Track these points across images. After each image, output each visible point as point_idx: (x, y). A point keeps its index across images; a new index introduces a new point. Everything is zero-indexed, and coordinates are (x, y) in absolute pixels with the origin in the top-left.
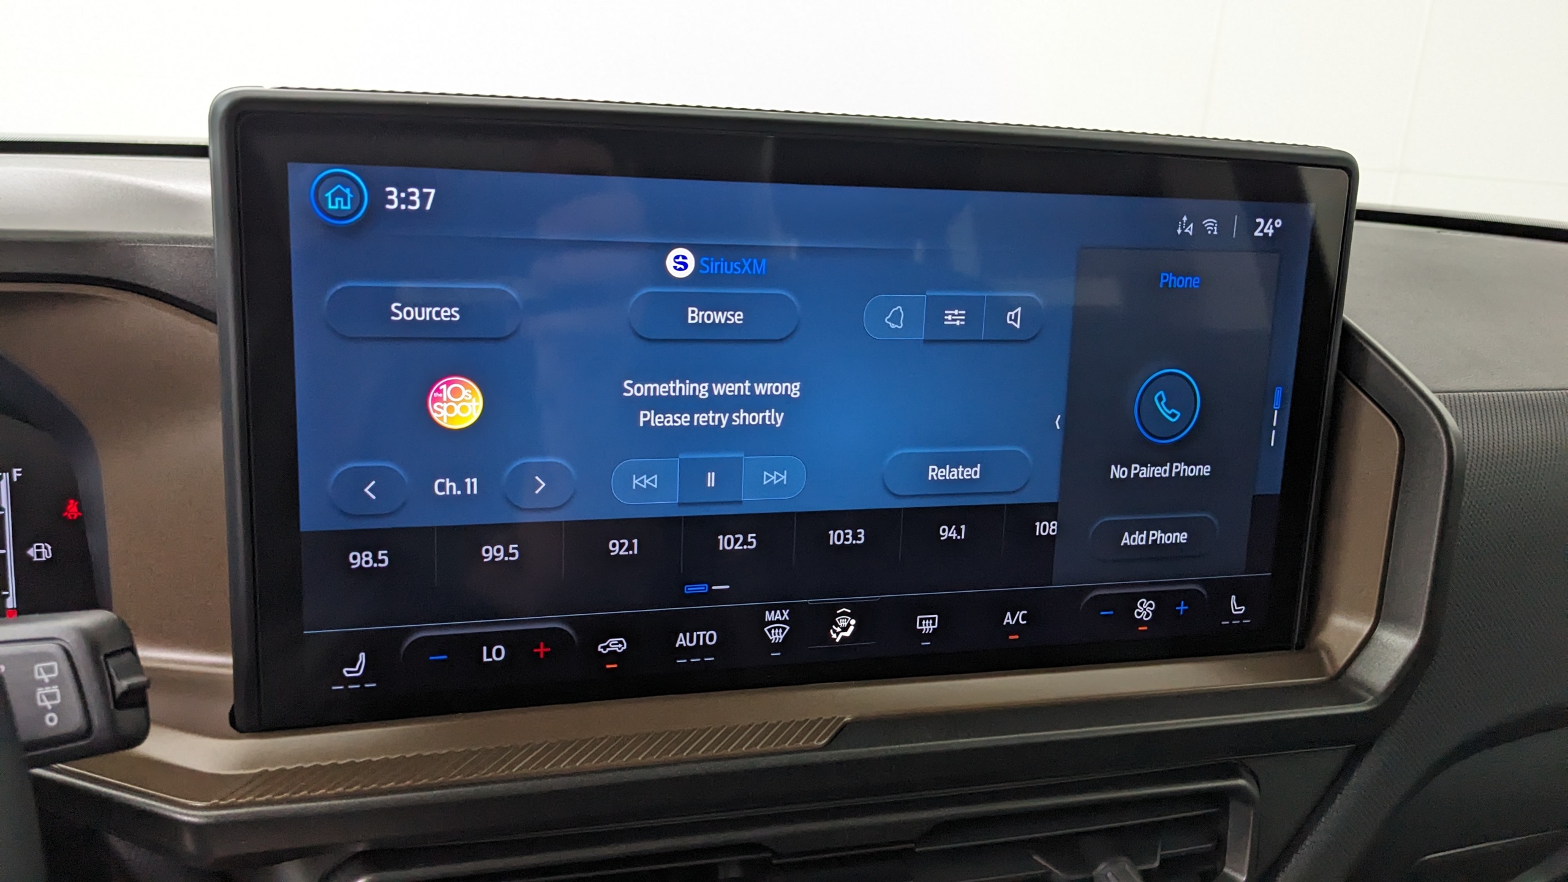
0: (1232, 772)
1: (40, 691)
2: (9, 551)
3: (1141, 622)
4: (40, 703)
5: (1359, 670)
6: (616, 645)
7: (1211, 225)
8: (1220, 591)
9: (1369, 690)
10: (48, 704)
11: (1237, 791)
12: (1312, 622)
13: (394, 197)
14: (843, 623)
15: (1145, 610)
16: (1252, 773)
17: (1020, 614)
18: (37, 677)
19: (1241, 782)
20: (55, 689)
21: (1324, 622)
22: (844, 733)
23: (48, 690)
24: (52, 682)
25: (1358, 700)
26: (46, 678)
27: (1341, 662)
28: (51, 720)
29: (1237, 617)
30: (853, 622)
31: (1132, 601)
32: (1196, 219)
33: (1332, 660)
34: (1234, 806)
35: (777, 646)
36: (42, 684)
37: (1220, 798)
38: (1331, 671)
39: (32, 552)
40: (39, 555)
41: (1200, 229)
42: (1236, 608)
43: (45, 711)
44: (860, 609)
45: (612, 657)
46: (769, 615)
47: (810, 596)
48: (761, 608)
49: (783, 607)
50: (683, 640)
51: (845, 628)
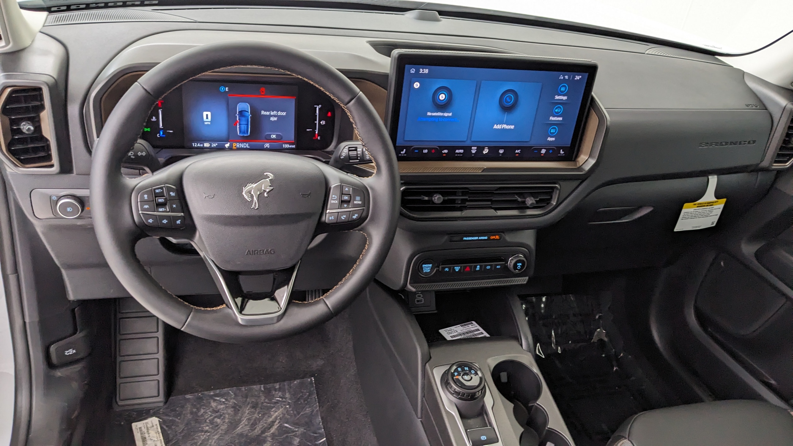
0: (555, 183)
2: (317, 122)
3: (542, 154)
5: (583, 167)
6: (446, 151)
7: (567, 77)
8: (559, 148)
9: (584, 170)
11: (556, 187)
12: (577, 156)
13: (421, 71)
14: (486, 150)
15: (543, 151)
16: (559, 184)
17: (519, 150)
19: (557, 185)
21: (579, 156)
22: (484, 170)
25: (582, 171)
27: (581, 165)
29: (561, 154)
30: (488, 150)
31: (541, 149)
32: (564, 76)
33: (579, 165)
34: (555, 190)
35: (473, 154)
37: (553, 188)
38: (578, 166)
39: (321, 122)
40: (323, 123)
41: (564, 78)
42: (562, 152)
44: (489, 148)
45: (445, 153)
46: (473, 148)
47: (481, 145)
48: (471, 147)
49: (475, 146)
50: (457, 151)
51: (486, 151)
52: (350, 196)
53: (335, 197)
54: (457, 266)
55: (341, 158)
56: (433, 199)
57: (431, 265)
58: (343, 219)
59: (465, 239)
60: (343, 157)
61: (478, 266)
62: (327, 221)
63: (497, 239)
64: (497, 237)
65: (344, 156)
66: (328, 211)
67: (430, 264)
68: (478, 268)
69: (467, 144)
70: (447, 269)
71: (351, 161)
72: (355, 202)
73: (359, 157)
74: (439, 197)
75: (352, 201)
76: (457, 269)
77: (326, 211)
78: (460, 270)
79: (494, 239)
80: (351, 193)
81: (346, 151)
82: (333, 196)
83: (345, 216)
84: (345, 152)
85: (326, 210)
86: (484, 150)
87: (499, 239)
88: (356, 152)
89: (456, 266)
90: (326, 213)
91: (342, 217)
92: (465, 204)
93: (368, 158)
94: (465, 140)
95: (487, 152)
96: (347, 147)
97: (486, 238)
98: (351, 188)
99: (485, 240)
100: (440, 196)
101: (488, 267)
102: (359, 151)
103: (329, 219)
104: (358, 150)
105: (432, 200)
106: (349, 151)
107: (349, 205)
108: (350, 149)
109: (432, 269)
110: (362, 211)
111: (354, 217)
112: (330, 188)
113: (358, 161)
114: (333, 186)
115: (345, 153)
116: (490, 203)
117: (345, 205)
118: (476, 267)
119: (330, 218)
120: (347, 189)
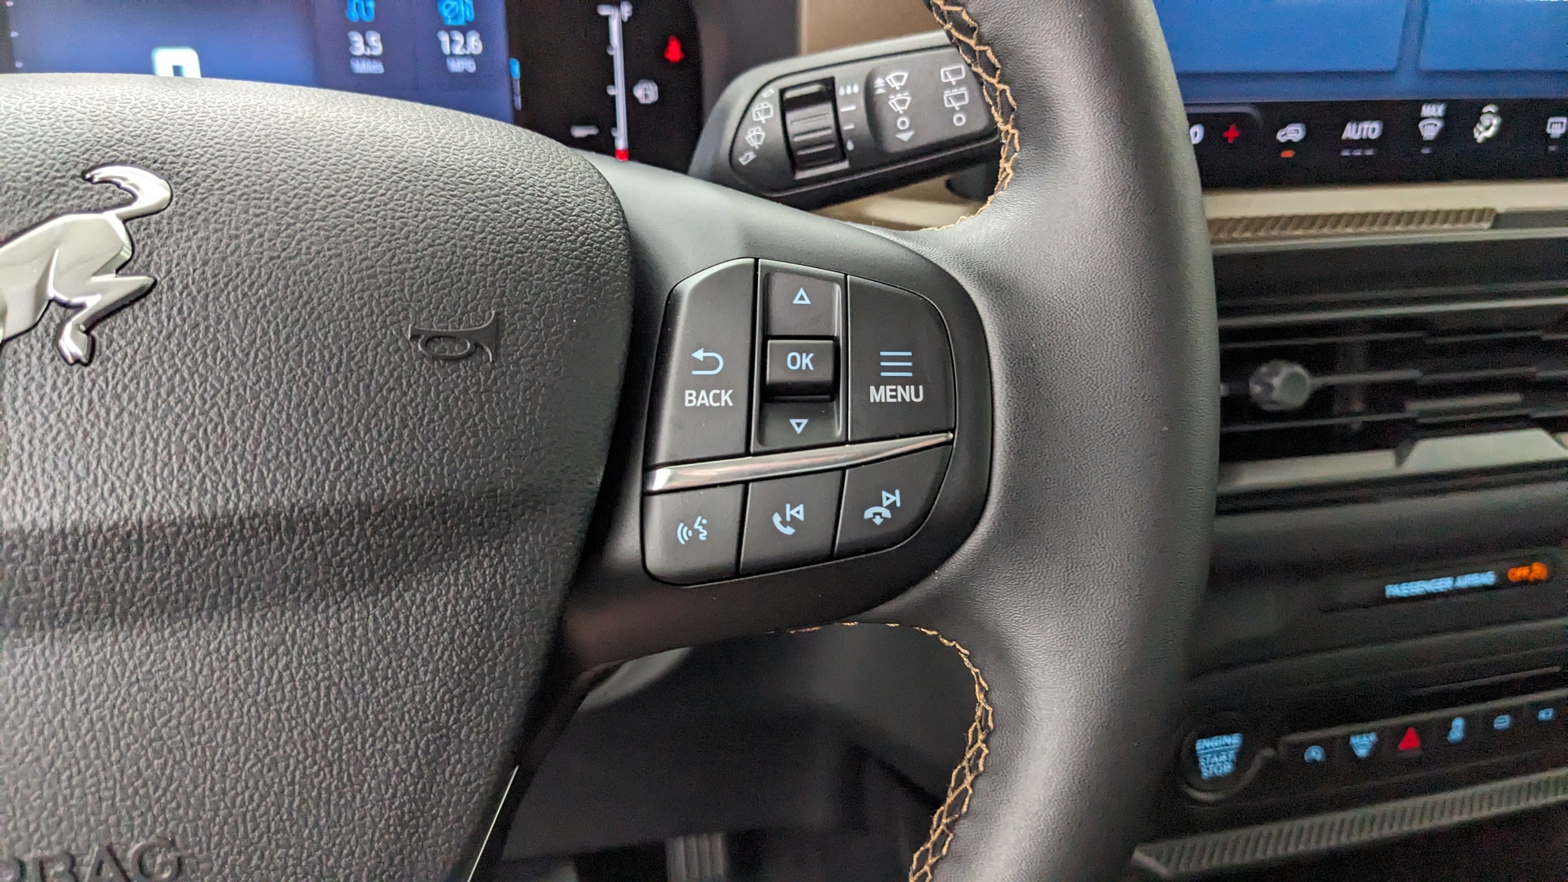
1: (947, 93)
4: (947, 105)
10: (956, 105)
18: (943, 80)
20: (963, 90)
22: (1500, 220)
23: (955, 92)
24: (959, 84)
26: (953, 80)
28: (960, 119)
35: (1427, 142)
36: (949, 85)
39: (639, 93)
40: (646, 97)
43: (953, 111)
44: (1506, 111)
45: (1289, 144)
46: (1427, 110)
47: (1463, 91)
48: (1419, 104)
49: (1440, 101)
50: (1351, 132)
51: (1487, 127)
52: (837, 348)
53: (711, 364)
54: (1361, 733)
55: (743, 161)
56: (1256, 389)
57: (1235, 740)
58: (789, 531)
59: (1392, 590)
60: (752, 156)
61: (1458, 724)
62: (655, 560)
63: (1537, 582)
64: (1539, 570)
65: (755, 144)
66: (661, 479)
67: (1230, 732)
68: (1457, 730)
69: (1400, 88)
70: (1315, 753)
71: (801, 175)
72: (879, 395)
73: (852, 135)
74: (1293, 377)
75: (848, 392)
76: (1363, 744)
77: (646, 480)
78: (1376, 749)
79: (1524, 582)
80: (837, 330)
81: (766, 110)
82: (700, 355)
83: (798, 512)
84: (762, 118)
85: (649, 468)
86: (1476, 120)
87: (1549, 580)
88: (827, 107)
89: (1355, 734)
90: (646, 494)
91: (777, 519)
92: (1400, 408)
93: (905, 137)
94: (1391, 67)
95: (1489, 134)
96: (772, 91)
97: (1488, 578)
98: (838, 288)
99: (1486, 588)
100: (1299, 369)
101: (1502, 722)
102: (850, 99)
103: (670, 537)
104: (841, 92)
105: (1248, 396)
106: (787, 105)
107: (829, 415)
108: (789, 95)
109: (1242, 758)
110: (933, 460)
111: (878, 514)
112: (673, 300)
113: (844, 165)
114: (687, 287)
115: (765, 128)
116: (1515, 398)
117: (799, 425)
118: (1446, 726)
119: (683, 534)
120: (802, 298)
